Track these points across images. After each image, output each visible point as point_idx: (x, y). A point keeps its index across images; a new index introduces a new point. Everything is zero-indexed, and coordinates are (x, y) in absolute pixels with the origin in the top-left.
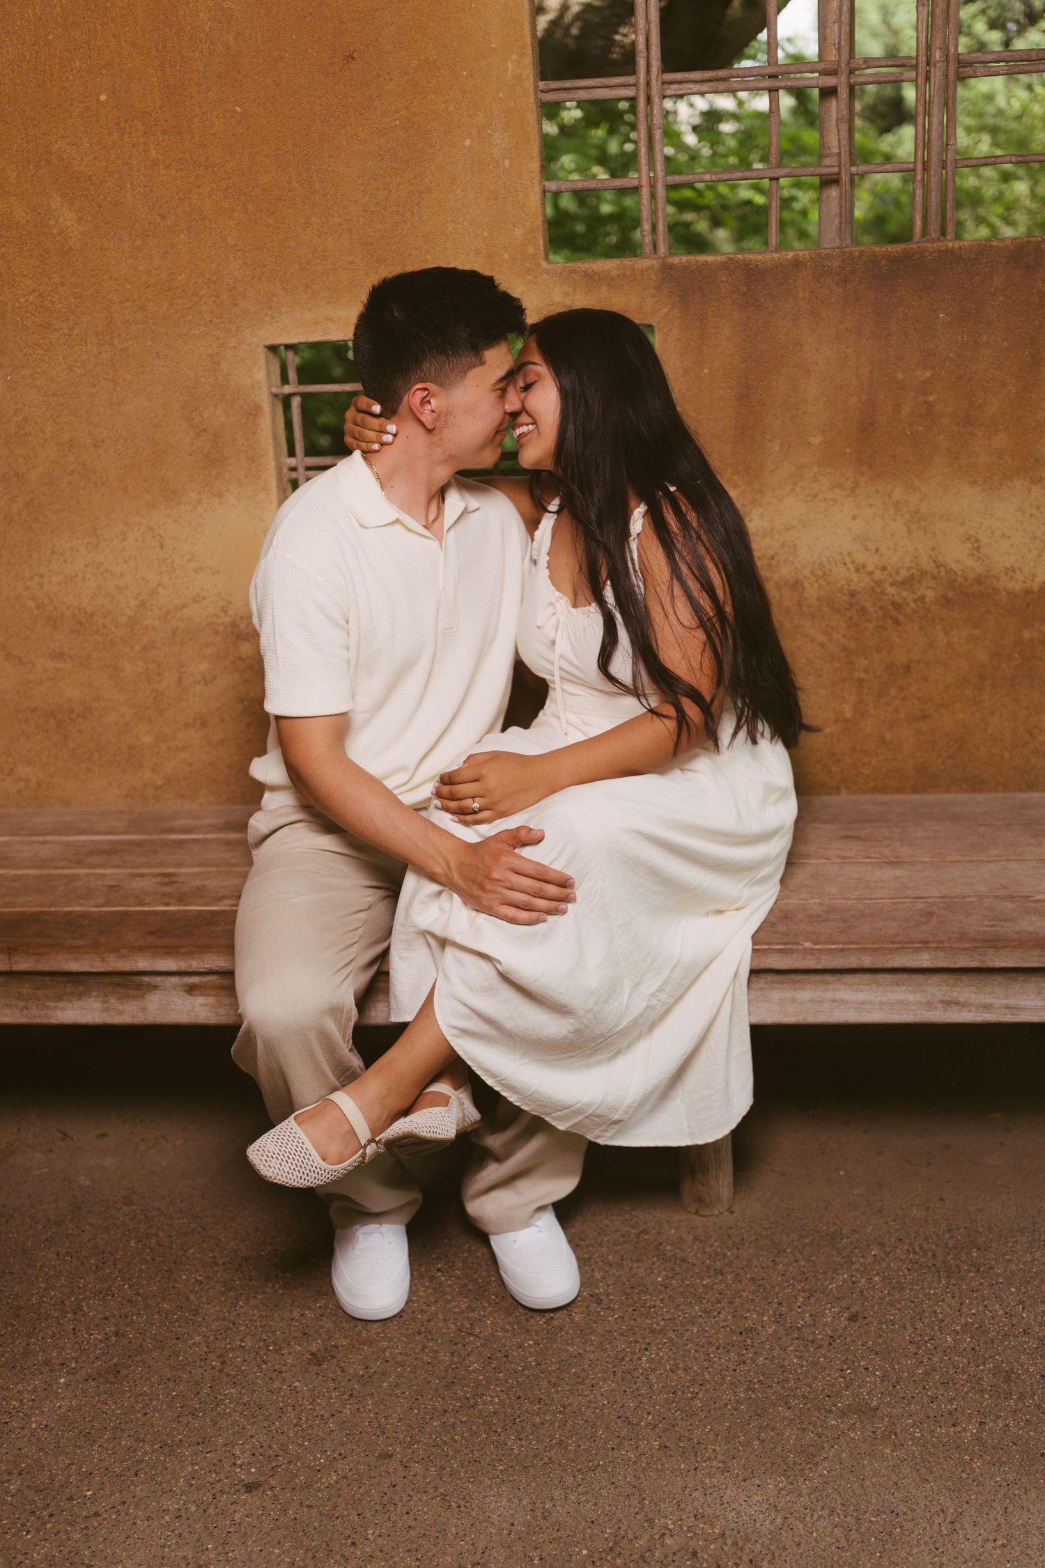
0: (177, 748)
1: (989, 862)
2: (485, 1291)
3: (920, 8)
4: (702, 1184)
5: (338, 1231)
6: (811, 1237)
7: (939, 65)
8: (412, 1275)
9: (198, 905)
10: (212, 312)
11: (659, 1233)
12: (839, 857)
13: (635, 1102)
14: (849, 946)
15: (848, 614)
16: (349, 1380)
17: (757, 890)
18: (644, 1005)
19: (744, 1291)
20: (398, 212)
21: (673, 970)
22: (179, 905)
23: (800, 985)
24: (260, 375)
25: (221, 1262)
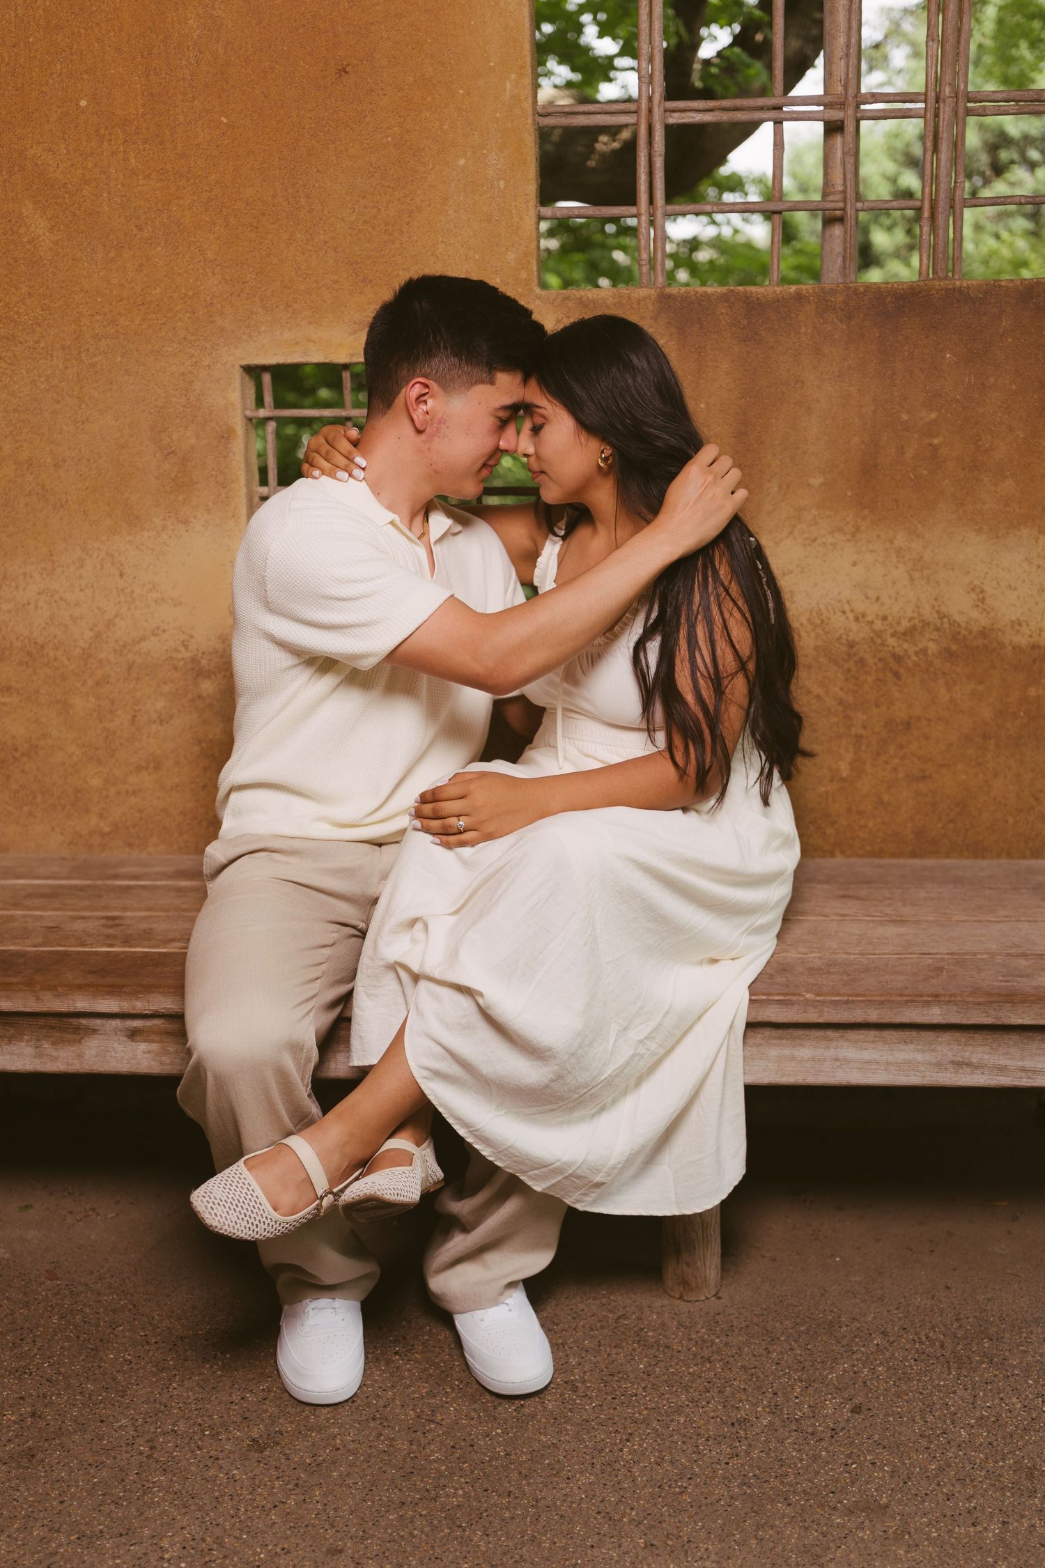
0: (127, 792)
1: (997, 922)
2: (447, 1376)
3: (930, 43)
4: (687, 1264)
5: (286, 1307)
6: (807, 1325)
7: (949, 101)
8: (366, 1358)
9: (144, 947)
10: (187, 329)
11: (639, 1319)
12: (837, 914)
13: (619, 1163)
14: (854, 998)
15: (846, 666)
16: (294, 1469)
17: (753, 939)
18: (632, 1052)
19: (734, 1379)
20: (386, 231)
21: (664, 1016)
22: (124, 947)
23: (800, 1041)
24: (235, 396)
25: (154, 1341)
